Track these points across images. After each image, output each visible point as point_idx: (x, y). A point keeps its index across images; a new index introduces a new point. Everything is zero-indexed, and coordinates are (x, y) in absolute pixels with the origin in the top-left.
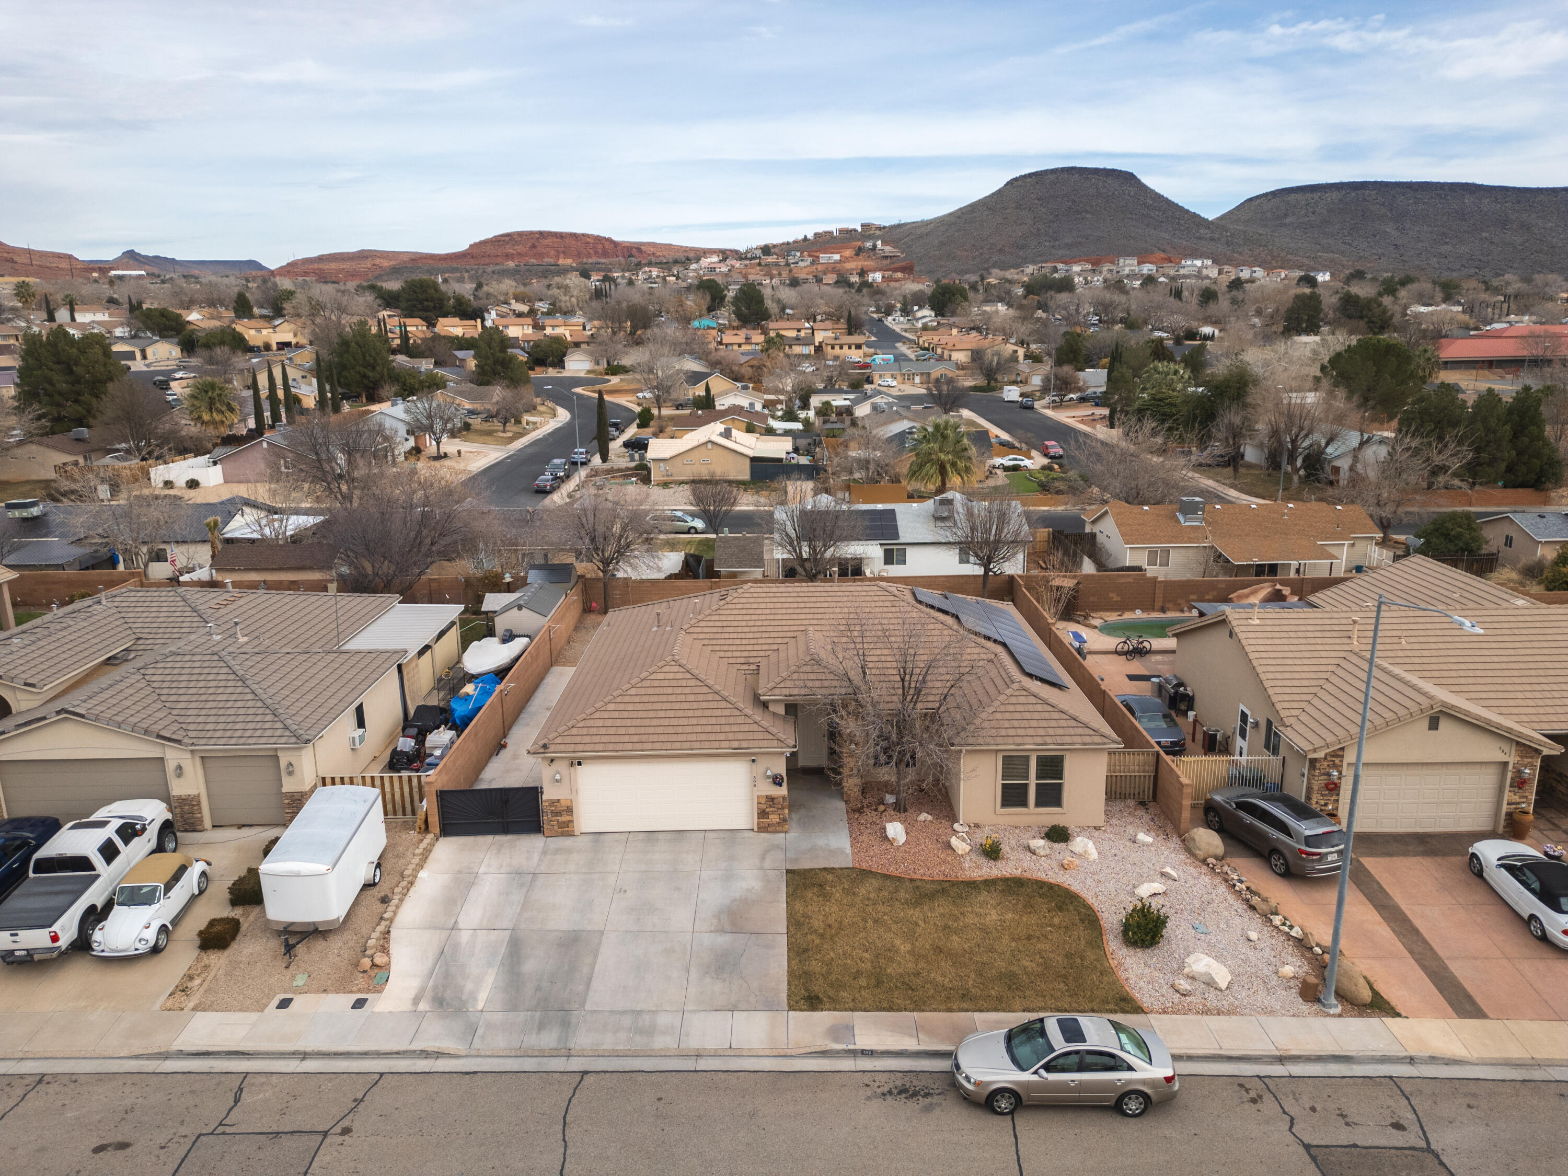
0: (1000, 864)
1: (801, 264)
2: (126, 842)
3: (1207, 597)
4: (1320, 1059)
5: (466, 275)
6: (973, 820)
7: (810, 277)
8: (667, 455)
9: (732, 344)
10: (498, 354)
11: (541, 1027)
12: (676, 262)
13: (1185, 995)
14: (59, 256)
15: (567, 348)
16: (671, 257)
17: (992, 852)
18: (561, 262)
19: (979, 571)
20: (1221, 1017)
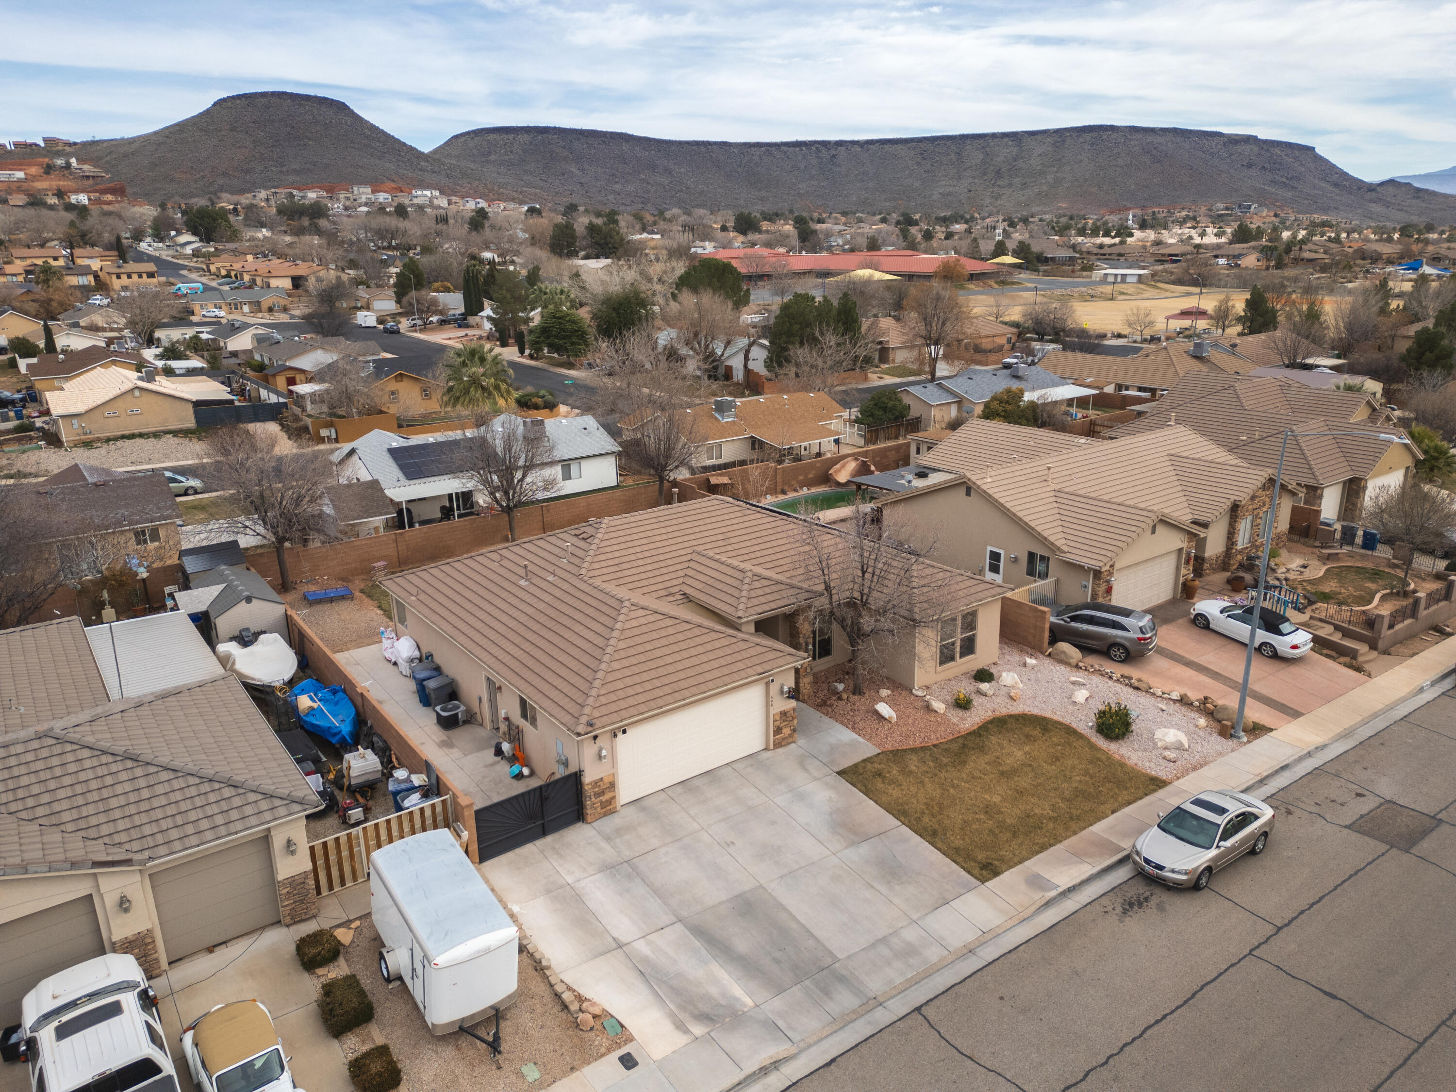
0: (977, 711)
4: (1277, 773)
6: (923, 683)
8: (80, 408)
11: (827, 993)
13: (1174, 762)
17: (967, 704)
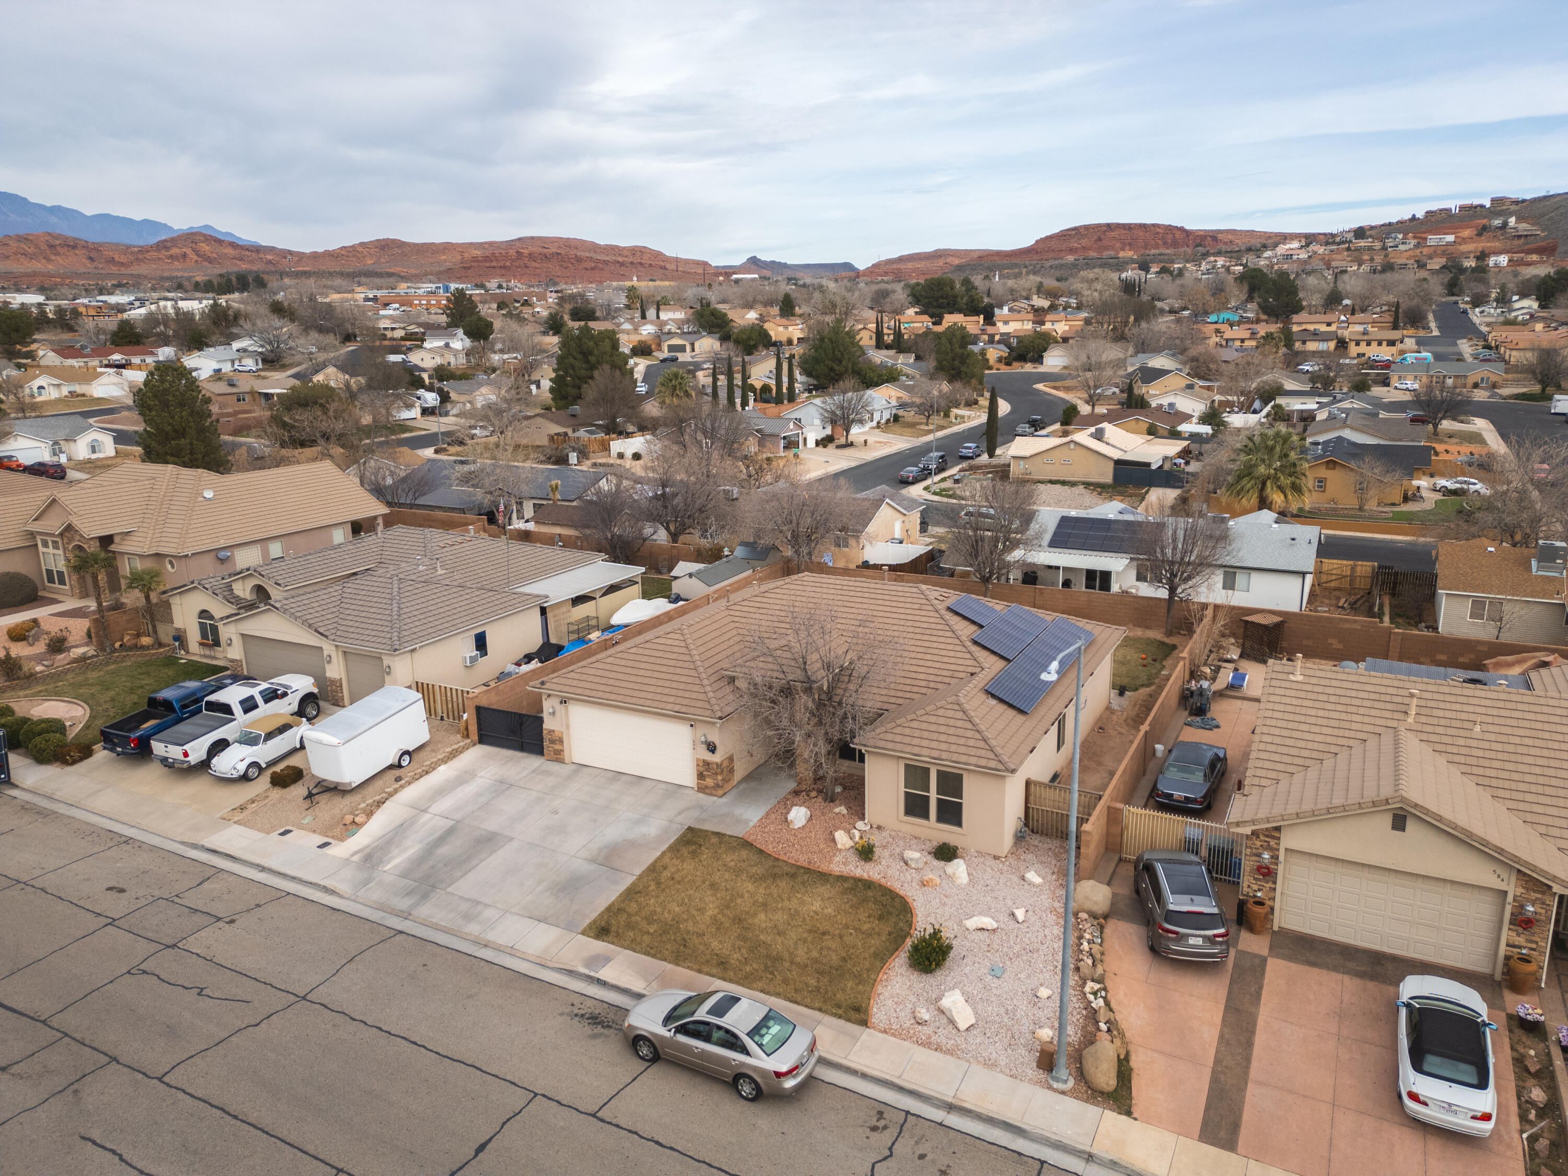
0: (868, 866)
1: (1401, 247)
2: (266, 701)
3: (1461, 659)
4: (990, 1121)
5: (1024, 270)
6: (877, 821)
7: (1412, 261)
8: (1028, 454)
9: (1233, 340)
10: (958, 350)
11: (409, 893)
12: (1249, 250)
13: (919, 1024)
14: (698, 263)
15: (1049, 344)
16: (1241, 243)
17: (866, 853)
18: (1121, 254)
19: (1163, 593)
20: (937, 1054)
